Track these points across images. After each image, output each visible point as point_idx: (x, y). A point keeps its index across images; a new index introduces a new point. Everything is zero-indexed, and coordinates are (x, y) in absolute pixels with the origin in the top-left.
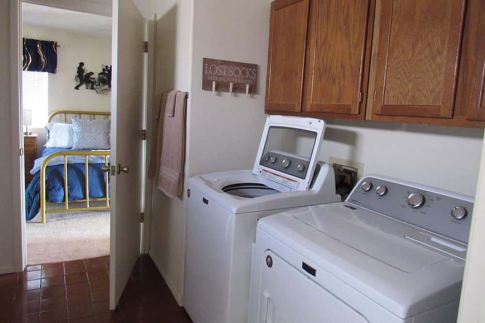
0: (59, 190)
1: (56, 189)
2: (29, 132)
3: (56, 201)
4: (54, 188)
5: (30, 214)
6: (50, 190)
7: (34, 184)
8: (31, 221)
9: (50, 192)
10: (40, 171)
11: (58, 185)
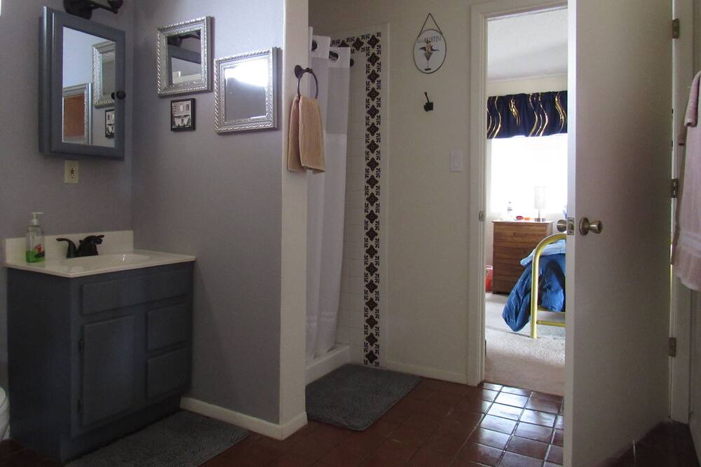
0: (557, 291)
1: (552, 289)
2: (541, 218)
3: (552, 307)
4: (549, 287)
5: (518, 322)
6: (545, 290)
7: (525, 279)
8: (520, 332)
9: (544, 293)
10: (531, 262)
11: (556, 284)
